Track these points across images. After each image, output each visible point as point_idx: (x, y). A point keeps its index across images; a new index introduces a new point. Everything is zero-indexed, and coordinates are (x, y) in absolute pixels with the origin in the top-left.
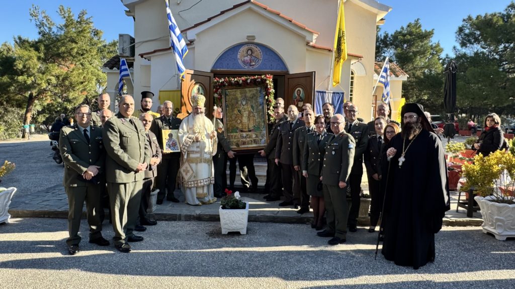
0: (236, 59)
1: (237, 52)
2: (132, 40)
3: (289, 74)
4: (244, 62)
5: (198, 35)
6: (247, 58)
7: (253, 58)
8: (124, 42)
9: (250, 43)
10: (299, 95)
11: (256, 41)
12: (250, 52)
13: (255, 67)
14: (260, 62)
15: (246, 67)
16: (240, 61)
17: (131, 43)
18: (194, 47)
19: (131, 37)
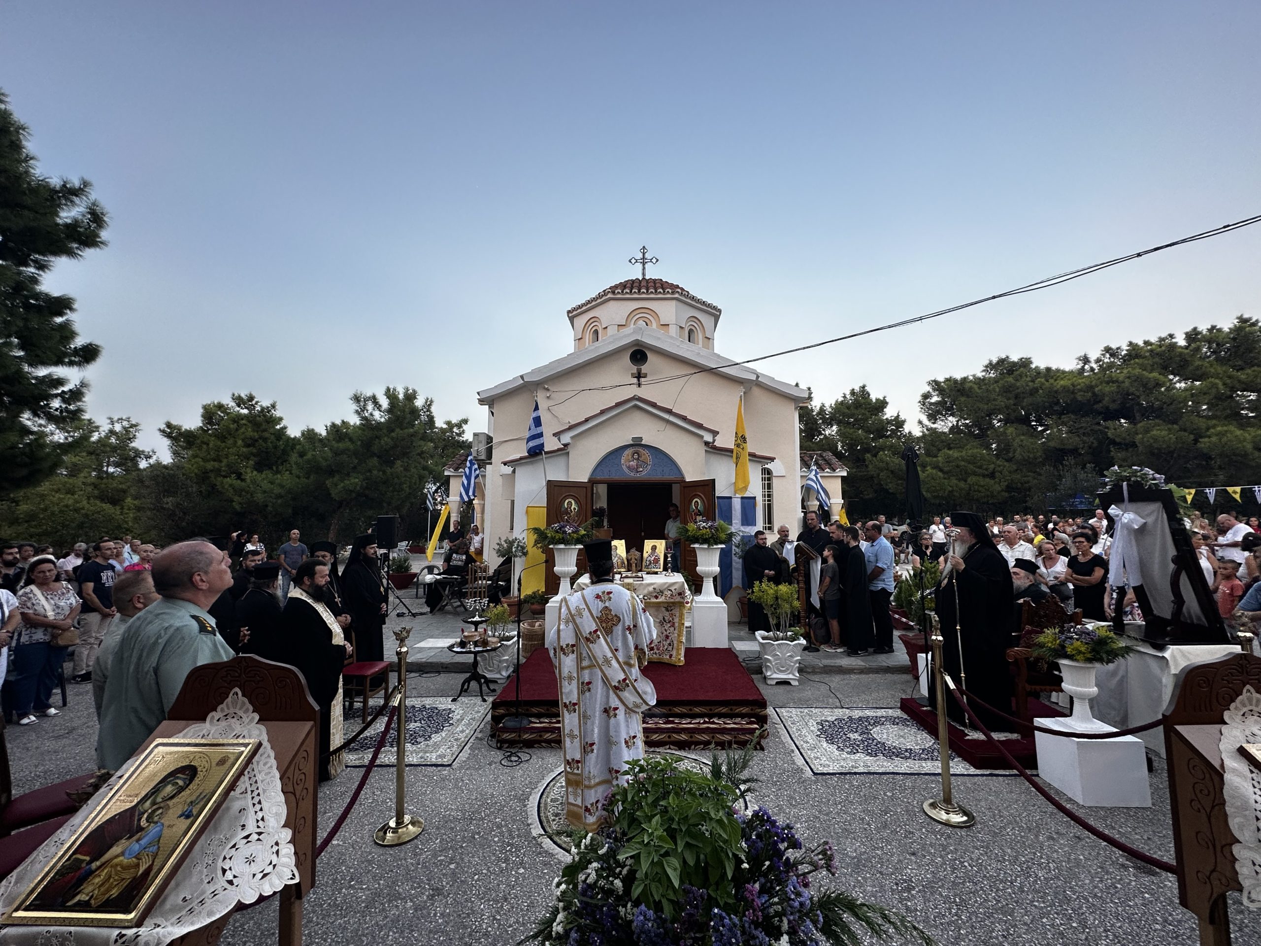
0: (619, 464)
1: (621, 455)
2: (489, 439)
3: (685, 482)
4: (629, 468)
5: (572, 438)
6: (633, 463)
7: (640, 463)
8: (480, 442)
9: (637, 443)
10: (697, 508)
11: (643, 442)
12: (636, 456)
13: (643, 474)
14: (649, 467)
15: (632, 474)
16: (624, 467)
17: (488, 443)
18: (568, 453)
19: (488, 435)
